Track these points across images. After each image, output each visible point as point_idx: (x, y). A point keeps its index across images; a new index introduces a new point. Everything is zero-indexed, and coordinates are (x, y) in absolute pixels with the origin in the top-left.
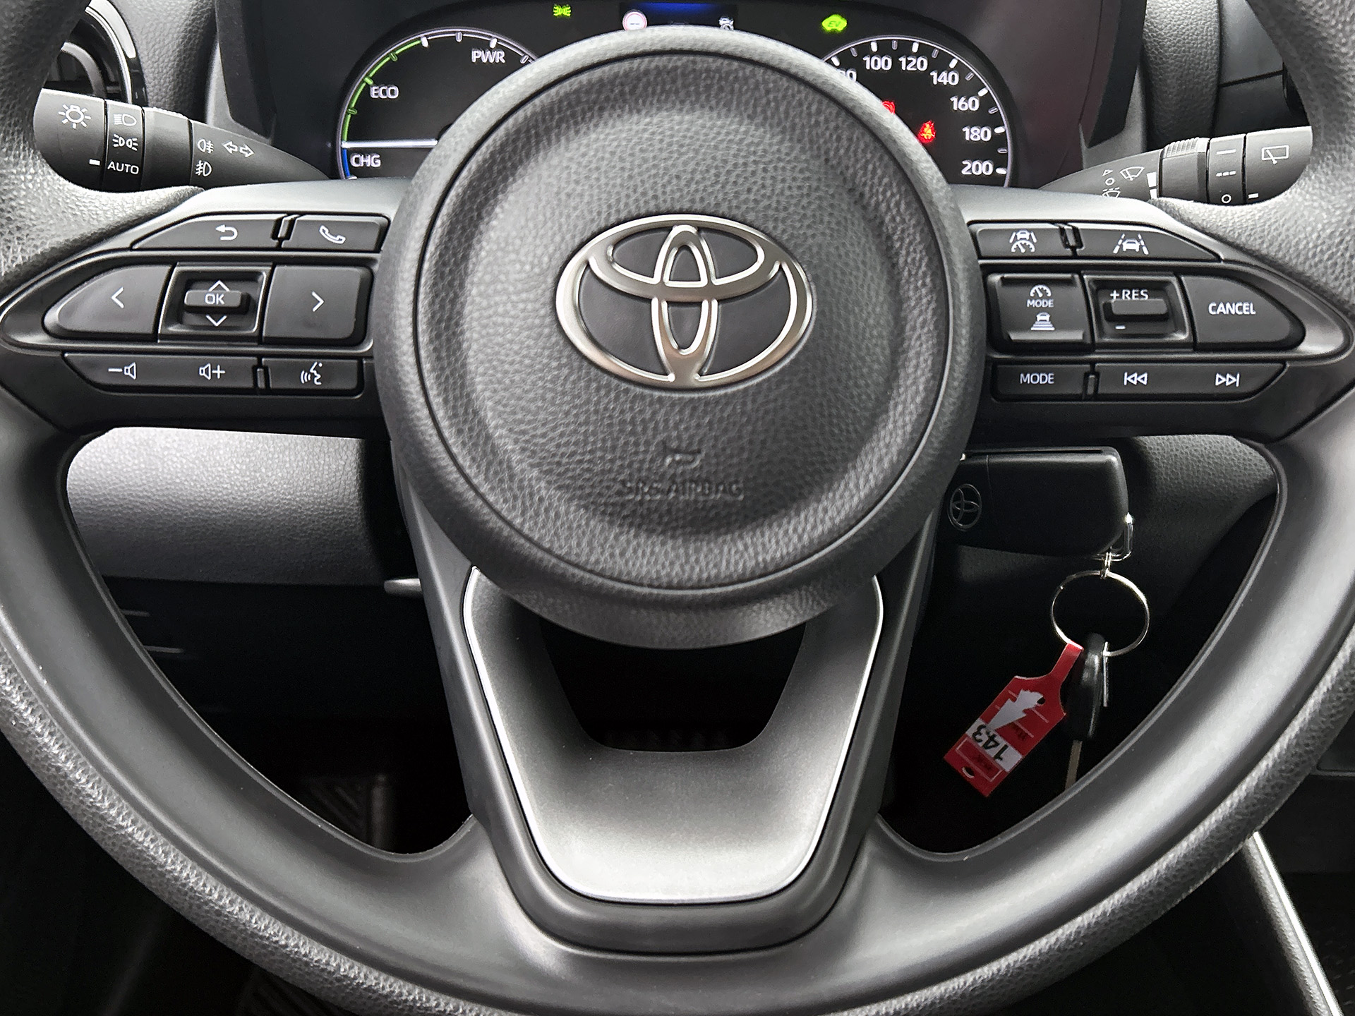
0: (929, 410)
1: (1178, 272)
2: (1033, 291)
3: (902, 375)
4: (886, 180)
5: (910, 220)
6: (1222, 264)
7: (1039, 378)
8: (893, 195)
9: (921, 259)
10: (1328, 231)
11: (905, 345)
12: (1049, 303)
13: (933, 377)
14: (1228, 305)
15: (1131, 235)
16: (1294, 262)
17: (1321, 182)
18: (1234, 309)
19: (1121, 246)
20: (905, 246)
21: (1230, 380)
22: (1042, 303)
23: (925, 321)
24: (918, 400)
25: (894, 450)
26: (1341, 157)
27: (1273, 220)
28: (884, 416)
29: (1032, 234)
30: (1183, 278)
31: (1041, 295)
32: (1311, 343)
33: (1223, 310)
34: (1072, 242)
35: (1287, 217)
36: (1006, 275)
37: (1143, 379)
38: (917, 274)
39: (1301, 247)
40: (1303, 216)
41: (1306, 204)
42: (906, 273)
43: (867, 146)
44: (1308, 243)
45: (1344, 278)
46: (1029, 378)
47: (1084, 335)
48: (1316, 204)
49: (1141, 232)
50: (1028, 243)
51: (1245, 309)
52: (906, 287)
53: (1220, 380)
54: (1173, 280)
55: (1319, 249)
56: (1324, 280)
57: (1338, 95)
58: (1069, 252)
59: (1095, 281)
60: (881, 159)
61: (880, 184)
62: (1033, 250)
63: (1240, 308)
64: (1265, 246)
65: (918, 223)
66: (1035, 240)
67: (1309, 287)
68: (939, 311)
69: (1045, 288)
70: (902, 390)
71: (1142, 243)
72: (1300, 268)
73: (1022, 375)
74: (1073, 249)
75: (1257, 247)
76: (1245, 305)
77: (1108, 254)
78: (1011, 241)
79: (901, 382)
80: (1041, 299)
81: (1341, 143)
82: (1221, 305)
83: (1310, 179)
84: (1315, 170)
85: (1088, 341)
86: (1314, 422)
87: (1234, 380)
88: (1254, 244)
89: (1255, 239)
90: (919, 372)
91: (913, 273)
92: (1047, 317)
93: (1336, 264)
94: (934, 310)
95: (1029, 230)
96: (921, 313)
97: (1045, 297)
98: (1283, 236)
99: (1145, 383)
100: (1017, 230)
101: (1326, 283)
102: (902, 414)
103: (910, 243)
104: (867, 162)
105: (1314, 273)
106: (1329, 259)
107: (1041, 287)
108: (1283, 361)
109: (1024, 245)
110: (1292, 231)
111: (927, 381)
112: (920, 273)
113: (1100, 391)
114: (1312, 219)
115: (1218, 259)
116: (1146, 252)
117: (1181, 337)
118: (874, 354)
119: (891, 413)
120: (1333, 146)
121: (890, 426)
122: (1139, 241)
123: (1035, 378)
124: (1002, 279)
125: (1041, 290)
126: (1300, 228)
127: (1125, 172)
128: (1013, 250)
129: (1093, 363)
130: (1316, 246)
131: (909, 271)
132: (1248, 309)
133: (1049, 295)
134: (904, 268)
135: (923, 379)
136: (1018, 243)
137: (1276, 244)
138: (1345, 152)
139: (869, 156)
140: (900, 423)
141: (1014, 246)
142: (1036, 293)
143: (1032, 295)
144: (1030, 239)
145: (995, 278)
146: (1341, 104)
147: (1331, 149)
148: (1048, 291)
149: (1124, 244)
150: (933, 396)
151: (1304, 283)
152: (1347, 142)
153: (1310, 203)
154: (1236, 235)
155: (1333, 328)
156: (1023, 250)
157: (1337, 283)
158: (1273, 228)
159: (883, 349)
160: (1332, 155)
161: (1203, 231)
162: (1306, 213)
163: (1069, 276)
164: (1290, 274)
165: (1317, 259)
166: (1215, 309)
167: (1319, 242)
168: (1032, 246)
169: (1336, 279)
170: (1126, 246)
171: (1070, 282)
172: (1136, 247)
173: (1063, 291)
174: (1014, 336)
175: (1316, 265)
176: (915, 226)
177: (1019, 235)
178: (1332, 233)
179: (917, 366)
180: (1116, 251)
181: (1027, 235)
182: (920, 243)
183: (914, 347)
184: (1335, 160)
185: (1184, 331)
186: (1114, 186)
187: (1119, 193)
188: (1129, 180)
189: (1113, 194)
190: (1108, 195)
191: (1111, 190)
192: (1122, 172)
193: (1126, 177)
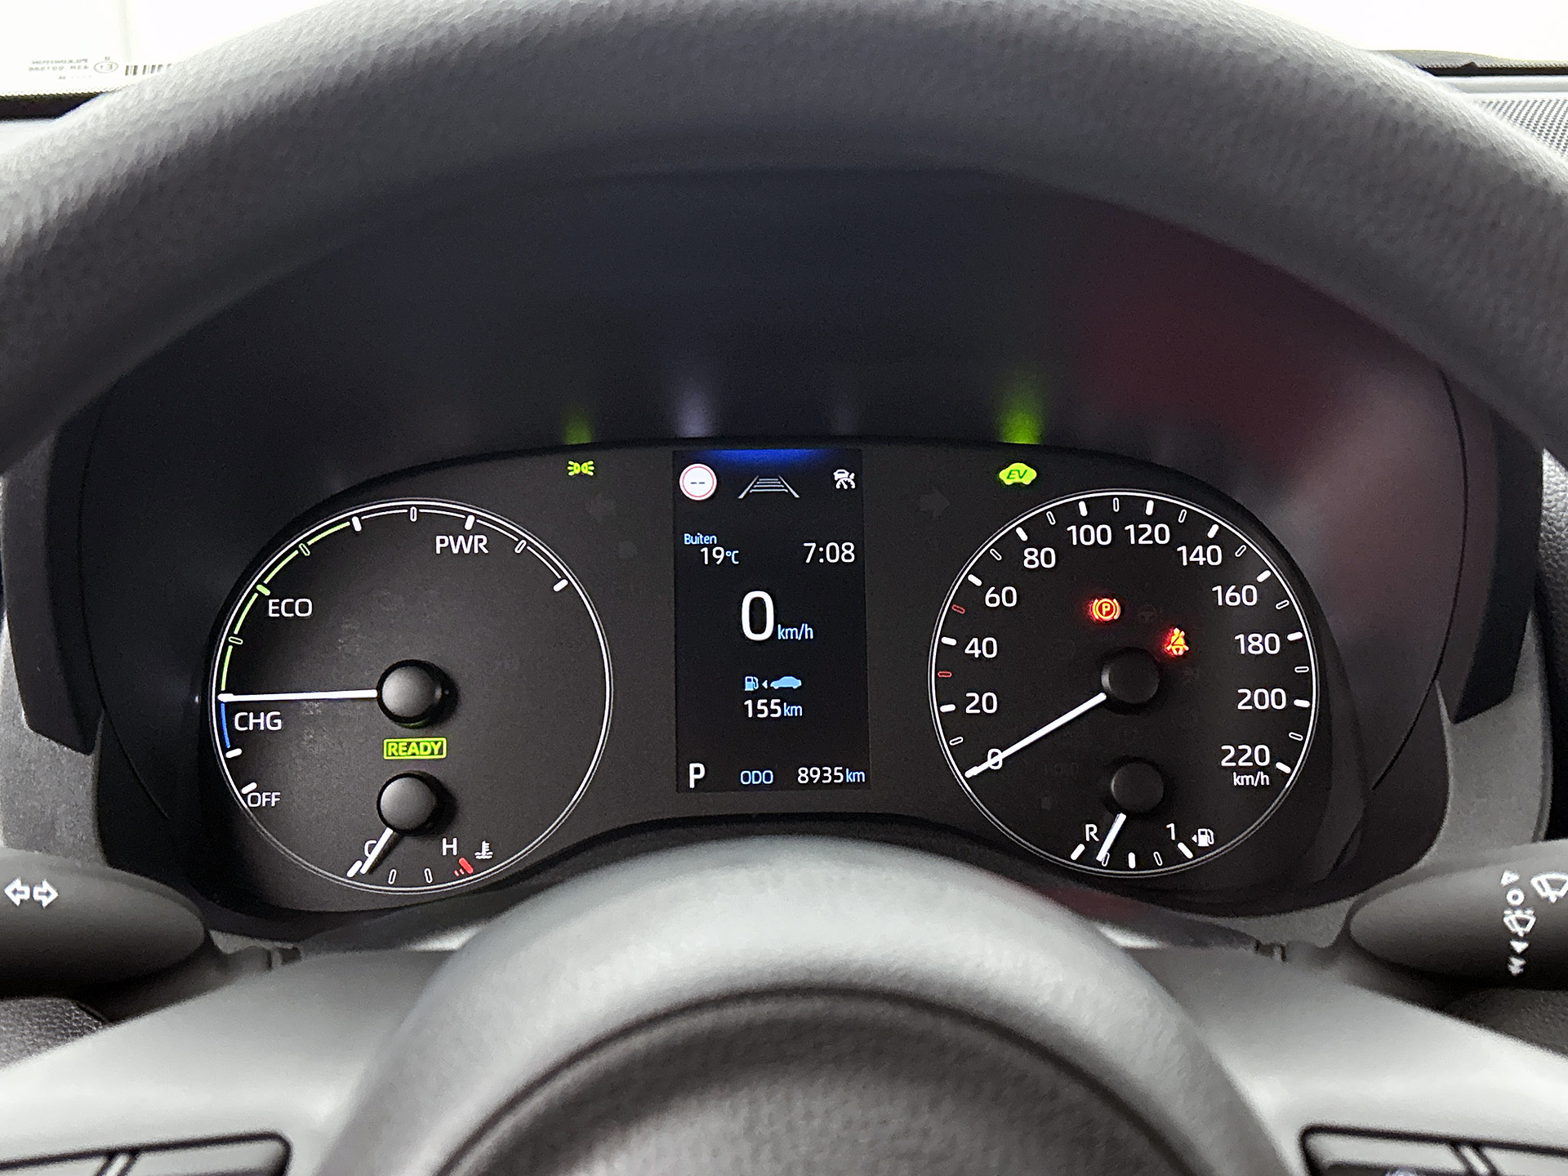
95: (1416, 1172)
127: (1540, 883)
186: (1523, 907)
187: (1532, 921)
188: (1547, 899)
189: (1523, 923)
190: (1515, 923)
191: (1519, 914)
192: (1534, 882)
193: (1543, 894)
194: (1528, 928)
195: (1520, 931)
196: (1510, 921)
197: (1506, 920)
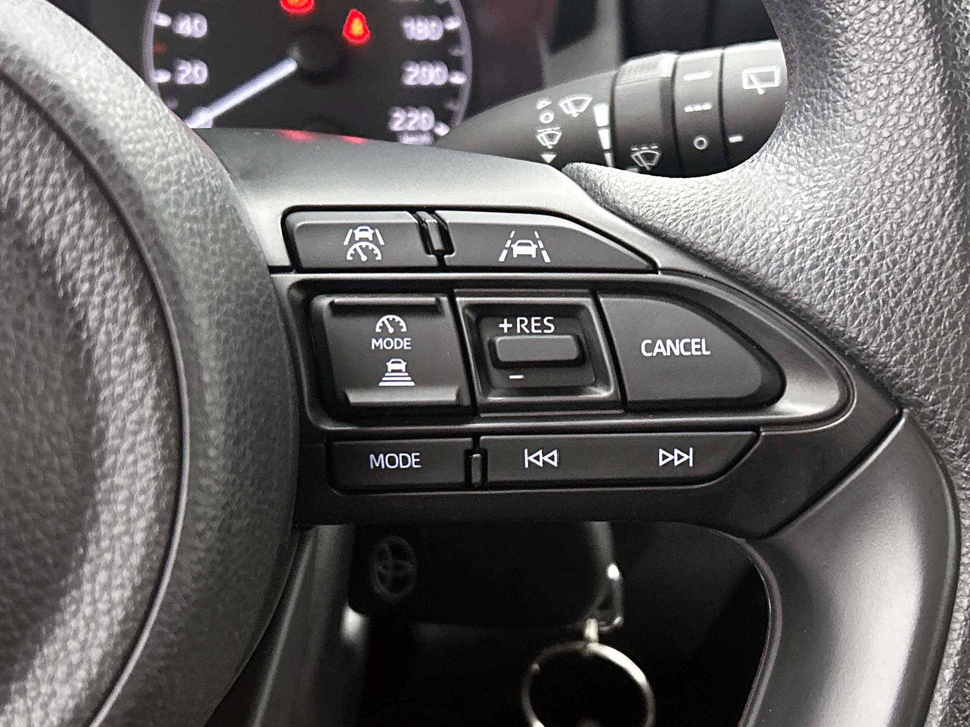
0: (154, 575)
1: (595, 289)
2: (380, 324)
3: (105, 517)
4: (54, 177)
5: (103, 245)
6: (660, 276)
7: (399, 459)
8: (68, 204)
9: (127, 312)
10: (811, 223)
11: (109, 462)
12: (405, 344)
13: (159, 520)
14: (669, 342)
15: (525, 232)
16: (764, 271)
17: (798, 145)
18: (678, 349)
19: (510, 250)
20: (98, 288)
21: (680, 457)
22: (394, 344)
23: (140, 422)
24: (135, 559)
25: (96, 654)
26: (823, 109)
27: (733, 203)
28: (75, 593)
29: (377, 231)
30: (602, 300)
31: (391, 330)
32: (793, 400)
33: (663, 350)
34: (437, 244)
35: (753, 198)
36: (338, 300)
37: (552, 458)
38: (120, 338)
39: (773, 247)
40: (776, 197)
41: (780, 178)
42: (102, 337)
43: (17, 117)
44: (782, 241)
45: (834, 296)
46: (382, 461)
47: (458, 396)
48: (793, 180)
49: (540, 228)
50: (371, 246)
51: (694, 347)
52: (104, 362)
53: (664, 458)
54: (587, 302)
55: (798, 251)
56: (807, 300)
57: (813, 15)
58: (432, 259)
59: (471, 307)
60: (44, 139)
61: (44, 183)
62: (379, 258)
63: (687, 347)
64: (721, 246)
65: (118, 250)
66: (382, 243)
67: (786, 310)
68: (164, 403)
69: (397, 319)
70: (105, 544)
71: (541, 246)
72: (772, 281)
73: (372, 456)
74: (440, 255)
75: (711, 248)
76: (694, 341)
77: (492, 264)
78: (346, 243)
79: (103, 529)
80: (393, 336)
81: (822, 87)
82: (659, 342)
83: (784, 140)
84: (791, 125)
85: (466, 401)
86: (810, 514)
87: (686, 457)
88: (707, 242)
89: (707, 236)
90: (134, 511)
91: (114, 336)
92: (402, 366)
93: (823, 275)
94: (157, 400)
95: (373, 226)
96: (135, 405)
97: (398, 334)
98: (747, 231)
99: (555, 464)
100: (354, 226)
101: (810, 305)
102: (107, 587)
103: (106, 286)
104: (18, 147)
105: (794, 289)
106: (812, 268)
107: (391, 317)
108: (755, 427)
109: (365, 250)
110: (759, 223)
111: (149, 528)
112: (127, 335)
113: (491, 478)
114: (788, 202)
115: (654, 268)
116: (547, 259)
117: (602, 393)
118: (46, 484)
119: (87, 587)
120: (812, 91)
121: (87, 610)
122: (536, 243)
123: (392, 461)
124: (332, 304)
125: (392, 322)
126: (771, 217)
127: (566, 105)
128: (349, 258)
129: (476, 435)
130: (793, 247)
131: (108, 333)
132: (698, 347)
133: (404, 330)
134: (98, 330)
135: (142, 523)
136: (356, 246)
137: (737, 243)
138: (828, 101)
139: (20, 135)
140: (102, 606)
141: (351, 251)
142: (384, 327)
143: (378, 330)
144: (375, 241)
145: (324, 302)
146: (819, 29)
147: (810, 95)
148: (402, 323)
149: (514, 246)
150: (161, 551)
151: (779, 305)
152: (829, 85)
153: (785, 177)
154: (680, 227)
155: (825, 377)
156: (364, 258)
157: (826, 306)
158: (733, 215)
159: (64, 472)
160: (812, 104)
161: (632, 221)
162: (780, 193)
163: (431, 300)
164: (758, 291)
165: (795, 267)
166: (650, 348)
167: (799, 239)
168: (377, 251)
169: (824, 298)
170: (518, 250)
171: (434, 310)
172: (531, 251)
173: (423, 323)
174: (355, 398)
175: (795, 277)
176: (111, 256)
177: (358, 234)
178: (817, 224)
179: (130, 499)
180: (502, 258)
181: (369, 234)
182: (124, 284)
183: (123, 465)
184: (815, 112)
185: (606, 384)
186: (552, 124)
187: (559, 134)
188: (570, 116)
189: (551, 137)
190: (545, 138)
191: (549, 131)
192: (561, 104)
193: (567, 112)
194: (555, 142)
195: (549, 144)
196: (542, 138)
197: (538, 137)
